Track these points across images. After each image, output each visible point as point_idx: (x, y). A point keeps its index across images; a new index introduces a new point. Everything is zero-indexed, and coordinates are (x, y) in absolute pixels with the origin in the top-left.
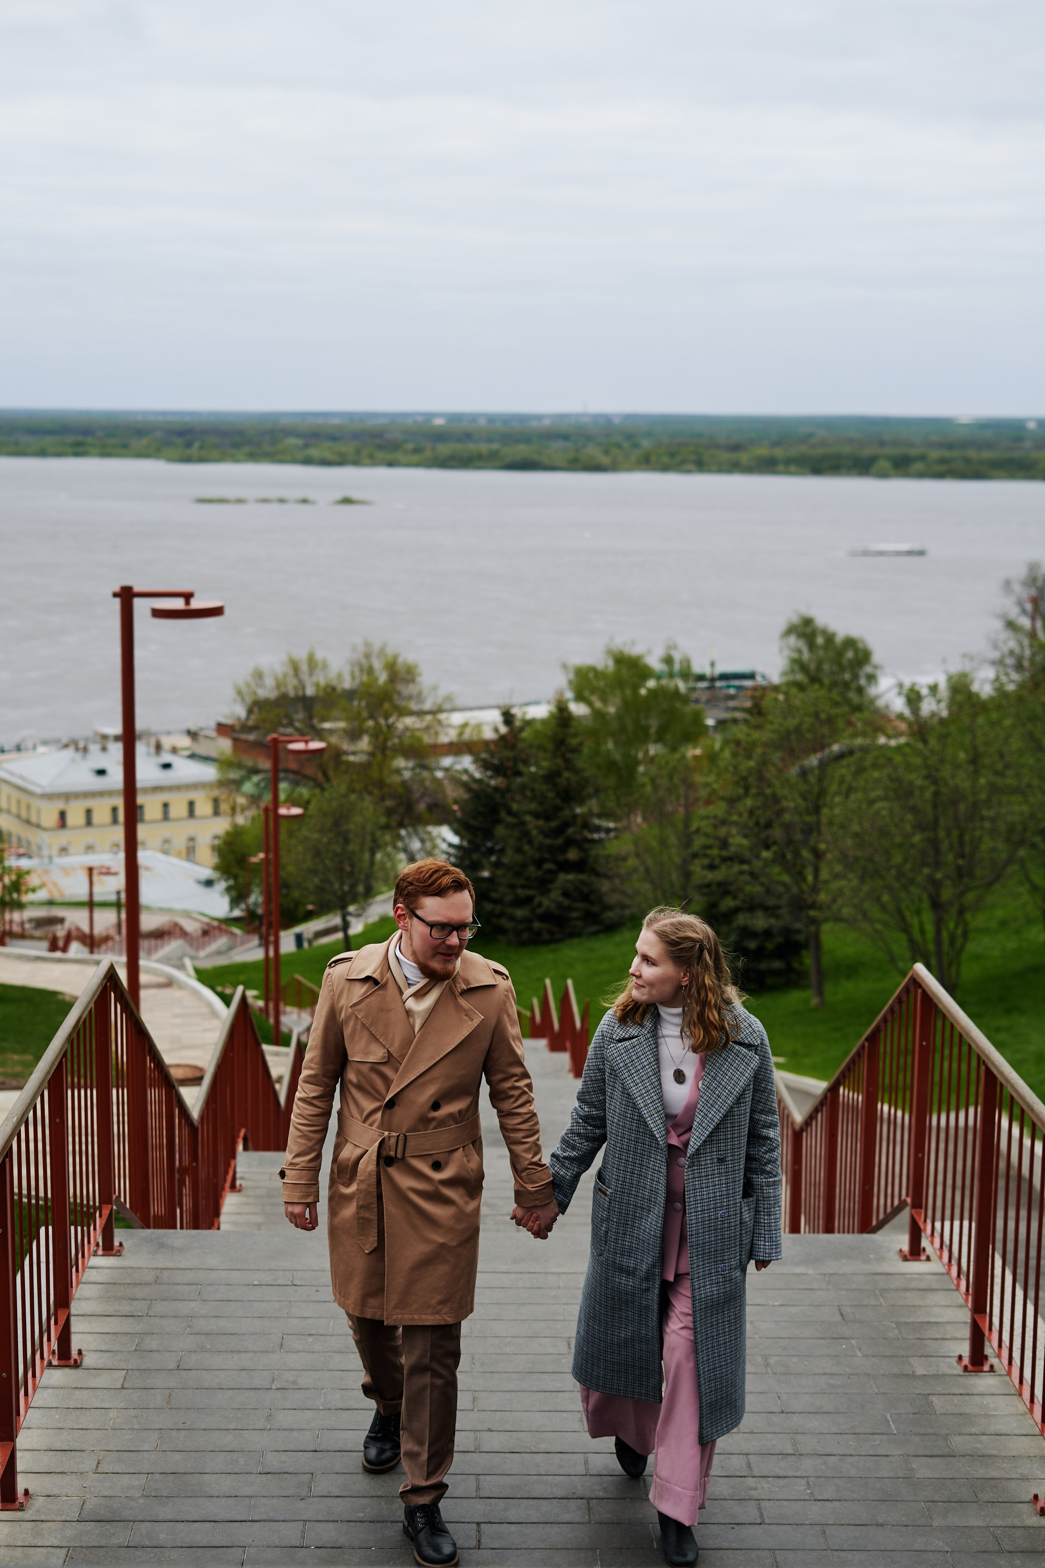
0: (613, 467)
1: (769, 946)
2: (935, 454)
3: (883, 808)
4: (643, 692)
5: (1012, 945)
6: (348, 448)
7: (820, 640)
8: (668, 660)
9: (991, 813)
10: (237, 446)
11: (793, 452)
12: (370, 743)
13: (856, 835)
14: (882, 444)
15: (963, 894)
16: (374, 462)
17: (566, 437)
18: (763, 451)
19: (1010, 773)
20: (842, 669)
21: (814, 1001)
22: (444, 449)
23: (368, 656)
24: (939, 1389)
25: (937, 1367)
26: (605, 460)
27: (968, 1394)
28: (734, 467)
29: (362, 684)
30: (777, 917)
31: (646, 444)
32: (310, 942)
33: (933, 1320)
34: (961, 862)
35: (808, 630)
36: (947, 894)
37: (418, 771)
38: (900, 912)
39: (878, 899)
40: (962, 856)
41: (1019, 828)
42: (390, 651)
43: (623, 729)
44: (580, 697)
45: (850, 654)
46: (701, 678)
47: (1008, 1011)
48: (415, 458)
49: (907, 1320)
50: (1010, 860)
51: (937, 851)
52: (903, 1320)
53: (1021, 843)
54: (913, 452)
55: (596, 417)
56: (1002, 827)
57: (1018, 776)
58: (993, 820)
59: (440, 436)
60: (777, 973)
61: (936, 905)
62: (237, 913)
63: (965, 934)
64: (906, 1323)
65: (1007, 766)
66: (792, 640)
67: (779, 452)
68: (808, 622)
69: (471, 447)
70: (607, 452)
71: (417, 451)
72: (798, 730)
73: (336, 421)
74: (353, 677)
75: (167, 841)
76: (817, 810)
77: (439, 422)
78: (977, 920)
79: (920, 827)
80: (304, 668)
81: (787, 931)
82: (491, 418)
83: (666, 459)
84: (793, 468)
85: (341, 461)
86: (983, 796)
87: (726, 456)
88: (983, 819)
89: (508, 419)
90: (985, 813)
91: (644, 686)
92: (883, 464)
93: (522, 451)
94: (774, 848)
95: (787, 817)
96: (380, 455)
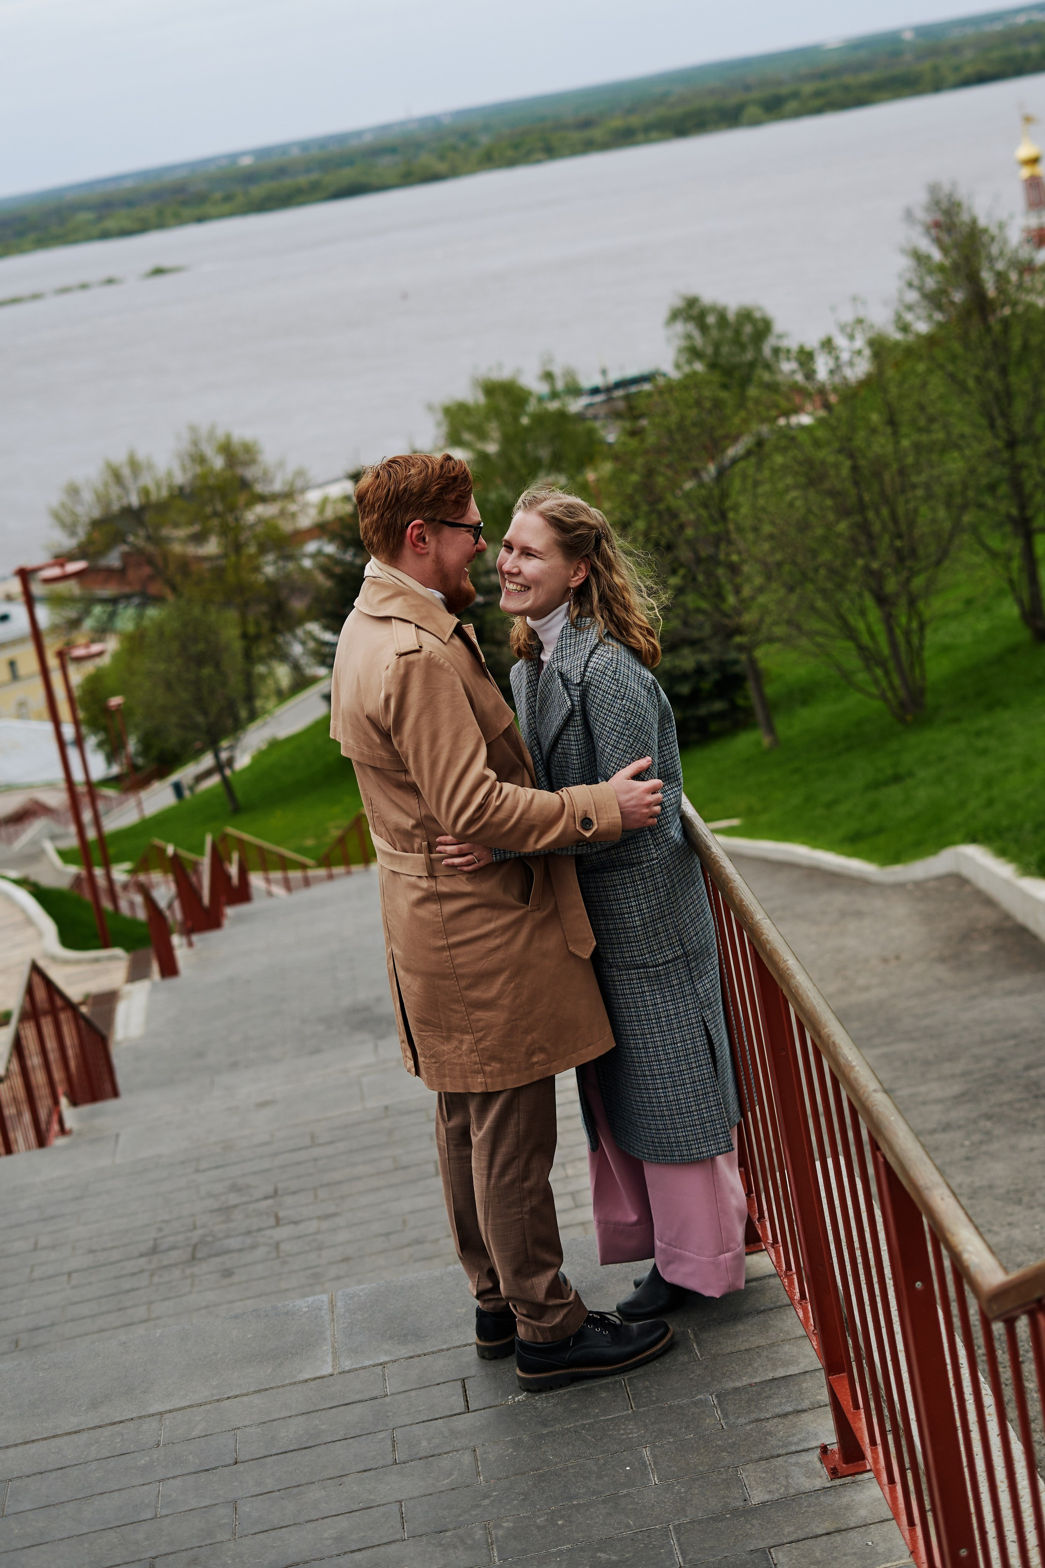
0: (453, 173)
1: (706, 685)
2: (808, 88)
3: (796, 498)
4: (525, 421)
5: (983, 626)
6: (148, 211)
7: (711, 320)
8: (548, 376)
9: (922, 478)
10: (20, 234)
11: (651, 116)
12: (219, 544)
13: (771, 537)
14: (747, 88)
15: (908, 580)
16: (181, 221)
17: (391, 150)
18: (617, 123)
19: (936, 426)
20: (743, 347)
21: (766, 741)
22: (257, 191)
23: (195, 443)
24: (789, 1531)
25: (787, 1477)
26: (442, 167)
27: (839, 1531)
28: (589, 147)
29: (196, 477)
30: (705, 650)
31: (485, 140)
32: (191, 789)
33: (781, 1373)
34: (898, 543)
35: (695, 312)
36: (891, 585)
37: (281, 563)
38: (842, 618)
39: (813, 608)
40: (899, 536)
41: (958, 487)
42: (220, 433)
43: (511, 467)
44: (455, 440)
45: (748, 329)
46: (595, 391)
47: (990, 707)
48: (227, 207)
49: (738, 1384)
50: (957, 528)
51: (870, 536)
52: (730, 1385)
53: (964, 507)
54: (784, 90)
55: (423, 121)
56: (939, 490)
57: (946, 427)
58: (927, 486)
59: (250, 177)
60: (720, 716)
61: (882, 600)
62: (115, 770)
63: (922, 627)
64: (736, 1390)
65: (931, 420)
66: (680, 327)
67: (635, 120)
68: (692, 302)
69: (288, 182)
70: (442, 158)
71: (228, 198)
72: (681, 427)
73: (128, 184)
74: (184, 469)
75: (22, 704)
76: (723, 515)
77: (246, 161)
78: (934, 606)
79: (844, 512)
80: (126, 472)
81: (721, 665)
82: (305, 146)
83: (510, 153)
84: (654, 135)
85: (142, 227)
86: (910, 460)
87: (576, 136)
88: (914, 487)
89: (323, 142)
90: (915, 479)
91: (524, 413)
92: (753, 111)
93: (347, 175)
94: (682, 572)
95: (689, 532)
96: (186, 212)
